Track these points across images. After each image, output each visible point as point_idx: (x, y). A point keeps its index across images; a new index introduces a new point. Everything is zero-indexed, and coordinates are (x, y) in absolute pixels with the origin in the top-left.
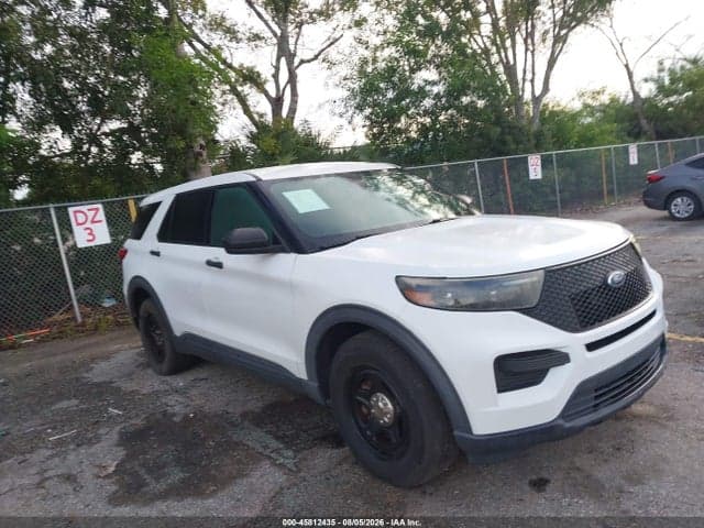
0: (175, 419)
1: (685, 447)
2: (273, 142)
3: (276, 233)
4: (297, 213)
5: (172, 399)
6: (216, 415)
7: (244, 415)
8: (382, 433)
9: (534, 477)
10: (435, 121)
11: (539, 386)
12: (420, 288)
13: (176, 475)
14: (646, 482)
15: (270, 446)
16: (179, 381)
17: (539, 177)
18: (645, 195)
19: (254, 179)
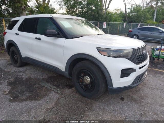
0: (23, 79)
1: (150, 91)
2: (43, 9)
3: (59, 32)
4: (65, 27)
5: (21, 74)
6: (35, 79)
7: (43, 79)
8: (86, 86)
9: (121, 97)
10: (83, 10)
11: (128, 77)
12: (103, 51)
13: (28, 95)
14: (145, 99)
15: (53, 87)
16: (22, 69)
17: (105, 28)
18: (128, 35)
19: (52, 17)
